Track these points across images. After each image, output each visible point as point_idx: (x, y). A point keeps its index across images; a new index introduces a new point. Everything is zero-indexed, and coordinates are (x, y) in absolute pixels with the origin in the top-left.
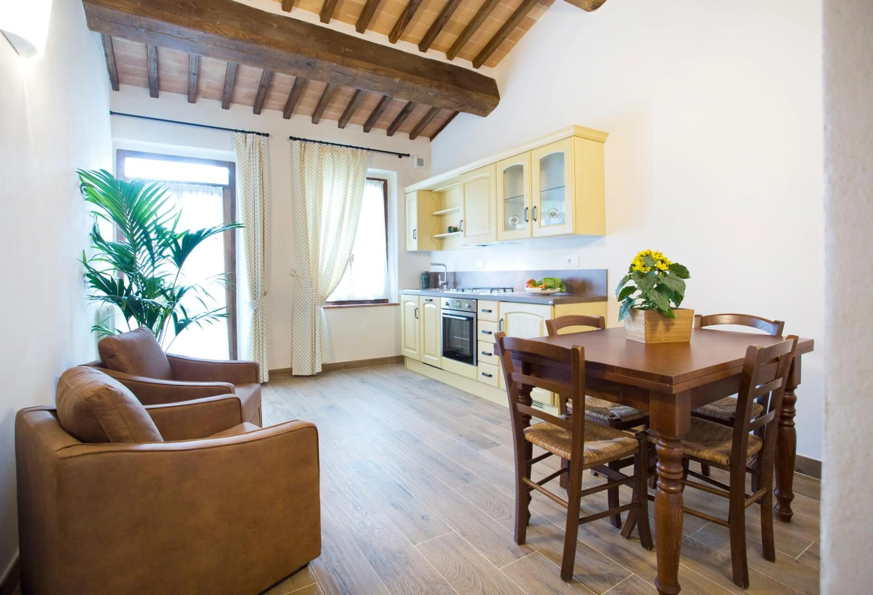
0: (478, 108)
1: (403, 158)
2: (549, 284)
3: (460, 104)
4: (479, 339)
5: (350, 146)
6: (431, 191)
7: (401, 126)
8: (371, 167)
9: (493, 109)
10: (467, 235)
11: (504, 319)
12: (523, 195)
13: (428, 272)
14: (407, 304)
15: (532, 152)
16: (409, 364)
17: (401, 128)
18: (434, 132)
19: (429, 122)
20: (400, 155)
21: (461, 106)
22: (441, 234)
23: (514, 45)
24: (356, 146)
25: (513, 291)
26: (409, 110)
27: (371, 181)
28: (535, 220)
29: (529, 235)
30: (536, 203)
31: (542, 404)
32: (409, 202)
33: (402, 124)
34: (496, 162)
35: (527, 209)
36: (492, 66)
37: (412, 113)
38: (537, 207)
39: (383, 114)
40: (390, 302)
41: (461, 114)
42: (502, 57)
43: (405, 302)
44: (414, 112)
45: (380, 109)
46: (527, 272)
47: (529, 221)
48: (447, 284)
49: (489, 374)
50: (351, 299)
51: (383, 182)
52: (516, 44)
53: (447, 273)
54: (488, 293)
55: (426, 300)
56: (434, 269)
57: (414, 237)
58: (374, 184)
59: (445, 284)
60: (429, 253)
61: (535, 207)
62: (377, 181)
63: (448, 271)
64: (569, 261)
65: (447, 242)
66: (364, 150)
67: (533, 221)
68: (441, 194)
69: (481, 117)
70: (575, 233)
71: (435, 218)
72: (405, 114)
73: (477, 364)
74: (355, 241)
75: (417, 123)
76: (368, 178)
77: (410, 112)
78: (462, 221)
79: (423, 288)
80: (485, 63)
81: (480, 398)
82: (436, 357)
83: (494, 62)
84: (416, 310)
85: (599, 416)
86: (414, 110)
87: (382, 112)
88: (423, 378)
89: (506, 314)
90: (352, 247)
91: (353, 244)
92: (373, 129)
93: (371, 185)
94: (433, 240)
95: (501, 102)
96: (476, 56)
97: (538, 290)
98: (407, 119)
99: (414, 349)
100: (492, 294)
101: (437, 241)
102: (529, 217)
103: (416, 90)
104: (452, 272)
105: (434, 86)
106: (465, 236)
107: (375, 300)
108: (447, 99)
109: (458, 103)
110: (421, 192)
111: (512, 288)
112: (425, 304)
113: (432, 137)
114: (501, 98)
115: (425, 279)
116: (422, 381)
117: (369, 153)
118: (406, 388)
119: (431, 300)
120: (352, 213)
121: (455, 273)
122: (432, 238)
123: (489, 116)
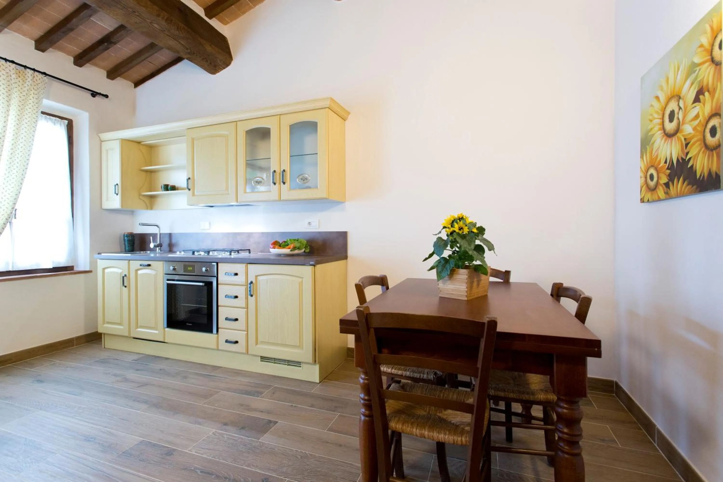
0: (209, 62)
1: (98, 98)
2: (297, 245)
3: (189, 51)
4: (219, 304)
5: (13, 62)
6: (139, 143)
7: (95, 59)
8: (48, 98)
9: (224, 68)
10: (196, 193)
11: (254, 282)
12: (270, 158)
13: (133, 233)
14: (106, 271)
15: (281, 116)
16: (108, 343)
17: (96, 60)
18: (141, 78)
19: (137, 64)
20: (94, 94)
21: (189, 53)
22: (151, 191)
23: (251, 8)
24: (24, 64)
25: (250, 253)
26: (113, 40)
27: (48, 117)
28: (284, 183)
29: (277, 198)
30: (286, 166)
31: (301, 363)
32: (107, 151)
33: (99, 57)
34: (237, 121)
35: (275, 171)
36: (224, 22)
37: (115, 46)
38: (286, 170)
39: (72, 34)
40: (76, 269)
41: (185, 62)
42: (236, 16)
43: (104, 269)
44: (118, 45)
45: (69, 26)
46: (263, 233)
47: (277, 184)
48: (161, 246)
49: (235, 340)
50: (11, 269)
51: (66, 122)
52: (254, 8)
53: (160, 234)
54: (226, 255)
55: (141, 265)
56: (140, 230)
57: (115, 193)
58: (52, 122)
59: (158, 246)
60: (132, 213)
61: (284, 171)
62: (57, 119)
63: (161, 232)
64: (309, 223)
65: (159, 201)
66: (37, 73)
67: (282, 184)
68: (151, 148)
69: (207, 73)
70: (327, 197)
71: (144, 174)
72: (106, 44)
73: (217, 331)
74: (22, 191)
75: (120, 60)
76: (43, 113)
77: (115, 43)
78: (189, 178)
79: (125, 251)
80: (217, 17)
81: (221, 367)
82: (156, 330)
83: (226, 19)
84: (123, 277)
85: (422, 375)
86: (120, 43)
87: (72, 30)
88: (136, 357)
89: (257, 276)
90: (16, 199)
91: (17, 195)
92: (51, 49)
93: (47, 122)
94: (141, 197)
95: (233, 63)
96: (210, 4)
97: (286, 251)
98: (106, 51)
99: (120, 324)
100: (232, 257)
101: (147, 200)
102: (277, 180)
103: (137, 14)
104: (167, 234)
105: (163, 18)
106: (193, 195)
107: (54, 268)
108: (175, 40)
109: (187, 49)
110: (125, 142)
111: (249, 250)
112: (137, 270)
113: (137, 84)
114: (233, 58)
115: (129, 240)
116: (136, 361)
117: (46, 78)
118: (115, 375)
119: (149, 265)
120: (16, 152)
121: (170, 235)
122: (140, 195)
123: (218, 74)
